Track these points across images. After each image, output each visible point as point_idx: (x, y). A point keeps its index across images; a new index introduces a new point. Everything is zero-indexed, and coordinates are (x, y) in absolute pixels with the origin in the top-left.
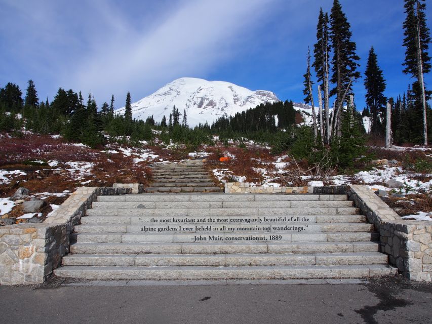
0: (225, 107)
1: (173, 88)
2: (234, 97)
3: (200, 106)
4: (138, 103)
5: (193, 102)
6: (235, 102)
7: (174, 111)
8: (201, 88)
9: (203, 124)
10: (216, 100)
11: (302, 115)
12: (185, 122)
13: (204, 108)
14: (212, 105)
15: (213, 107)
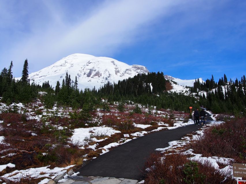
0: (108, 77)
1: (67, 61)
2: (115, 70)
3: (89, 75)
4: (39, 72)
5: (83, 73)
6: (116, 73)
7: (67, 77)
8: (90, 62)
9: (91, 89)
10: (101, 72)
11: (171, 84)
12: (76, 87)
13: (92, 78)
14: (98, 75)
15: (99, 77)
